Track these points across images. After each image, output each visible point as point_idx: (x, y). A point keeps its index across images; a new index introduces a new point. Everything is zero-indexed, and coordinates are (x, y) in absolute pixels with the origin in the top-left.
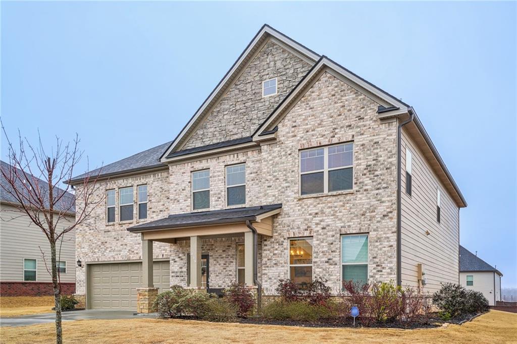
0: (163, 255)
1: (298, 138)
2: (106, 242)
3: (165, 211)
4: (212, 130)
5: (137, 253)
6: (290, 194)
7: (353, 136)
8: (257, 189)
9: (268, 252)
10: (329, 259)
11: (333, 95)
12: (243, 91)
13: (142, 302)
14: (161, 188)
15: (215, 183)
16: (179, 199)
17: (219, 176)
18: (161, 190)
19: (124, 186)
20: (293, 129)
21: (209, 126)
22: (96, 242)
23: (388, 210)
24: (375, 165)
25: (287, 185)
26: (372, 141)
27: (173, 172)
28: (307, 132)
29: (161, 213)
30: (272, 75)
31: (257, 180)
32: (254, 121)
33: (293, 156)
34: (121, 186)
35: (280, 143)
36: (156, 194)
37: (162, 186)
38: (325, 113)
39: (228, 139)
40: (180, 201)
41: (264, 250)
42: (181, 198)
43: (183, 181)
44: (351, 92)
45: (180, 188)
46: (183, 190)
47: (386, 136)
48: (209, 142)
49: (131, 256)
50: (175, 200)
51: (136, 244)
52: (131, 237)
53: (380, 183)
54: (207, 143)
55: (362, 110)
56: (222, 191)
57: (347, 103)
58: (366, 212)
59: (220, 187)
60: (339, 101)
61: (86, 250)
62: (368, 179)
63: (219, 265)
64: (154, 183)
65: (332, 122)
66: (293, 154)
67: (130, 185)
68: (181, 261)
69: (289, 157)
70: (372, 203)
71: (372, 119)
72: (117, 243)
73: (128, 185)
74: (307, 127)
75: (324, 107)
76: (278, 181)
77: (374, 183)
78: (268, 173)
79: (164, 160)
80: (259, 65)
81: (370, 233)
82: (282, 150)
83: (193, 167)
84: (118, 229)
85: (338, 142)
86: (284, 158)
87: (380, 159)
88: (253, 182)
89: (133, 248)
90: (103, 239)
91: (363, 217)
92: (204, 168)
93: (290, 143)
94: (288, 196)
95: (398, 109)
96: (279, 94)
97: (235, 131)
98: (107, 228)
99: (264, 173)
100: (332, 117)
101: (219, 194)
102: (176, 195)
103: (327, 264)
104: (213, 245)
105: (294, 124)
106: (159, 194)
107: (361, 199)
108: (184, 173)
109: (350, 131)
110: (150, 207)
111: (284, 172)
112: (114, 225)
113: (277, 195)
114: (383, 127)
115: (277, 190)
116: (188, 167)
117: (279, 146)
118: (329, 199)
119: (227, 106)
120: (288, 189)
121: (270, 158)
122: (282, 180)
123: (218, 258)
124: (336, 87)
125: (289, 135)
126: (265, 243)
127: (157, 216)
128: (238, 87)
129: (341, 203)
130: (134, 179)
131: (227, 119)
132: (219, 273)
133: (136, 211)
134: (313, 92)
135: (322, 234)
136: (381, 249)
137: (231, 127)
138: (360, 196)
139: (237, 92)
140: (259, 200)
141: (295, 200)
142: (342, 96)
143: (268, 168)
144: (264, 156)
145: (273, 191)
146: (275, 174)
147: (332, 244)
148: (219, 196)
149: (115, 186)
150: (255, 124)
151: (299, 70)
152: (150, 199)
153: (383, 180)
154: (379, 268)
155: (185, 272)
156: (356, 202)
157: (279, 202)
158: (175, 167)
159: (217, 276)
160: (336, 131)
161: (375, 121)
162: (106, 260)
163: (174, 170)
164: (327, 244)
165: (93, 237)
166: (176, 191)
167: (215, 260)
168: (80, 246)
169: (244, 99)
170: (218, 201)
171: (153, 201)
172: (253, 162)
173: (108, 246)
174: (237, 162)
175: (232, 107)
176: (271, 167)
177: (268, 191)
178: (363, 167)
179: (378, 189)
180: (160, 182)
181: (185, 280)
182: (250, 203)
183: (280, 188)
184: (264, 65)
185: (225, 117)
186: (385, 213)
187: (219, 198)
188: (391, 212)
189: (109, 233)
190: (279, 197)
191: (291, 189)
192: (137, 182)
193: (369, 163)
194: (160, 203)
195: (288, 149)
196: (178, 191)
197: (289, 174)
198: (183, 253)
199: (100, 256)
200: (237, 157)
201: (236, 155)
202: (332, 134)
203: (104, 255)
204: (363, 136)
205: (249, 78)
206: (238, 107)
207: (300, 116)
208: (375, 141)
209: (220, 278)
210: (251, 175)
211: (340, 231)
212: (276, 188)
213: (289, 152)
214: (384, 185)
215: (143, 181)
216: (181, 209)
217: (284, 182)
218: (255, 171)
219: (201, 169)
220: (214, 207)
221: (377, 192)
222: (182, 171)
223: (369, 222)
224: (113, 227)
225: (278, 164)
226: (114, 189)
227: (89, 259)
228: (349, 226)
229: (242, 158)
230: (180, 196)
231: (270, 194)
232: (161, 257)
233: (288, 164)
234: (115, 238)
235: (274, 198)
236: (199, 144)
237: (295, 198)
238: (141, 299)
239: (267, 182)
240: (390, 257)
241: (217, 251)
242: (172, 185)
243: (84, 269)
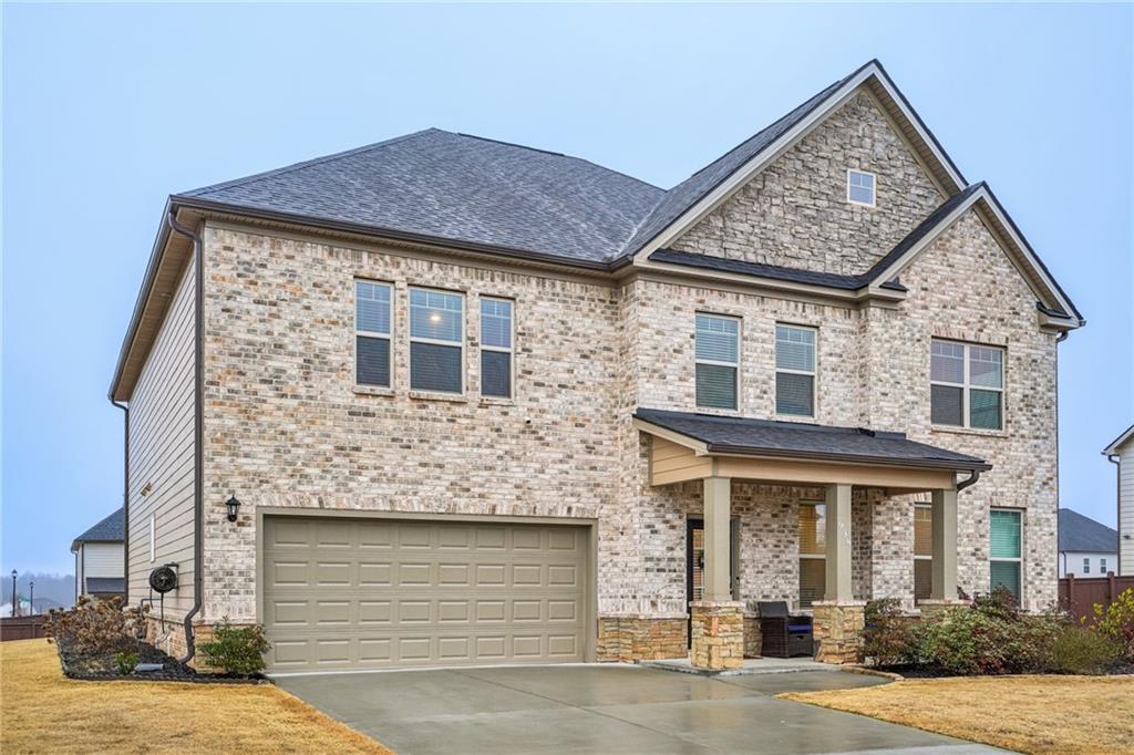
0: (569, 509)
1: (932, 314)
2: (357, 449)
3: (574, 388)
4: (746, 227)
5: (481, 496)
6: (918, 417)
7: (1007, 339)
8: (840, 390)
9: (883, 528)
10: (977, 550)
11: (981, 257)
12: (812, 169)
13: (726, 641)
14: (563, 323)
15: (755, 354)
16: (665, 371)
17: (764, 341)
18: (562, 328)
19: (434, 284)
20: (923, 293)
21: (737, 216)
22: (309, 440)
23: (1048, 475)
24: (1033, 397)
25: (913, 398)
26: (1028, 355)
27: (650, 299)
28: (945, 307)
29: (563, 391)
30: (866, 165)
31: (842, 371)
32: (833, 245)
33: (924, 346)
34: (418, 281)
35: (903, 312)
36: (547, 337)
37: (564, 318)
38: (969, 282)
39: (780, 262)
40: (668, 377)
41: (878, 523)
42: (673, 369)
43: (677, 329)
44: (1004, 262)
45: (668, 345)
46: (675, 351)
47: (1044, 353)
48: (738, 254)
49: (462, 502)
50: (655, 371)
51: (477, 468)
52: (461, 446)
53: (1038, 429)
54: (736, 255)
55: (1018, 299)
56: (770, 378)
57: (998, 278)
58: (1022, 473)
59: (767, 367)
60: (989, 271)
61: (262, 462)
62: (1025, 418)
63: (765, 546)
64: (540, 303)
65: (979, 304)
66: (924, 342)
67: (457, 287)
68: (671, 531)
69: (917, 344)
70: (1030, 460)
71: (1029, 320)
72: (405, 458)
73: (447, 285)
74: (944, 297)
75: (969, 272)
76: (899, 386)
77: (1033, 428)
78: (882, 365)
79: (640, 261)
80: (842, 131)
81: (1029, 510)
82: (906, 328)
83: (702, 302)
84: (408, 412)
85: (987, 342)
86: (909, 344)
87: (1038, 388)
88: (834, 373)
89: (468, 479)
90: (344, 438)
91: (1019, 481)
92: (731, 312)
93: (918, 318)
94: (916, 422)
95: (1069, 318)
96: (880, 209)
97: (794, 250)
98: (363, 402)
99: (875, 364)
100: (979, 294)
101: (764, 383)
102: (658, 360)
103: (973, 558)
104: (749, 499)
105: (925, 285)
106: (558, 339)
107: (1016, 450)
108: (680, 309)
109: (1003, 328)
110: (527, 368)
111: (909, 373)
112: (390, 397)
113: (897, 416)
114: (1042, 337)
115: (897, 405)
116: (690, 297)
117: (902, 319)
118: (977, 441)
119: (779, 189)
120: (916, 406)
121: (886, 336)
122: (906, 387)
123: (761, 530)
124: (985, 243)
125: (916, 301)
126: (879, 508)
127: (548, 396)
128: (802, 156)
129: (992, 452)
130: (472, 272)
131: (778, 217)
132: (764, 567)
133: (472, 368)
134: (953, 237)
135: (967, 501)
136: (1040, 538)
137: (786, 239)
138: (1014, 444)
139: (799, 165)
140: (844, 414)
141: (927, 432)
142: (992, 264)
143: (882, 355)
144: (876, 330)
145: (890, 405)
146: (894, 372)
147: (980, 522)
148: (765, 387)
149: (394, 274)
150: (834, 251)
151: (911, 178)
152: (527, 346)
153: (1042, 424)
154: (1039, 569)
155: (681, 559)
156: (1012, 453)
157: (901, 430)
158: (654, 285)
159: (758, 572)
160: (986, 322)
161: (1033, 324)
162: (358, 507)
163: (650, 294)
164: (972, 521)
165: (298, 422)
166: (655, 348)
167: (755, 535)
168: (229, 448)
169: (813, 187)
170: (762, 398)
171: (534, 352)
172: (834, 331)
173: (362, 462)
174: (802, 321)
175: (787, 193)
176: (887, 355)
177: (882, 404)
178: (1019, 396)
179: (1037, 438)
180: (561, 305)
181: (682, 581)
182: (829, 417)
183: (902, 402)
184: (852, 137)
185: (774, 209)
186: (1045, 479)
187: (765, 392)
188: (1051, 479)
189: (369, 419)
190: (902, 420)
191: (921, 409)
192: (481, 283)
193: (1027, 392)
194: (559, 364)
195: (916, 330)
196: (661, 349)
197: (916, 379)
198: (678, 511)
199: (330, 490)
200: (804, 311)
201: (800, 306)
202: (979, 326)
203: (350, 491)
204: (1019, 344)
205: (824, 147)
206: (801, 201)
207: (933, 272)
208: (1033, 357)
209: (766, 577)
210: (831, 359)
211: (991, 500)
212: (896, 401)
213: (917, 336)
214: (1044, 434)
215: (501, 286)
216: (671, 398)
217: (908, 392)
218: (838, 351)
219: (722, 311)
220: (754, 412)
221: (1035, 442)
222: (675, 302)
223: (1026, 491)
224: (386, 403)
225: (898, 352)
226: (393, 282)
227: (276, 496)
228: (1002, 494)
229: (812, 316)
230: (669, 366)
231: (886, 409)
232: (565, 514)
233: (916, 359)
234: (394, 440)
235: (892, 419)
236: (713, 251)
237: (926, 427)
238: (725, 631)
239: (880, 384)
240: (1051, 552)
241: (759, 515)
242: (645, 330)
243: (251, 531)
